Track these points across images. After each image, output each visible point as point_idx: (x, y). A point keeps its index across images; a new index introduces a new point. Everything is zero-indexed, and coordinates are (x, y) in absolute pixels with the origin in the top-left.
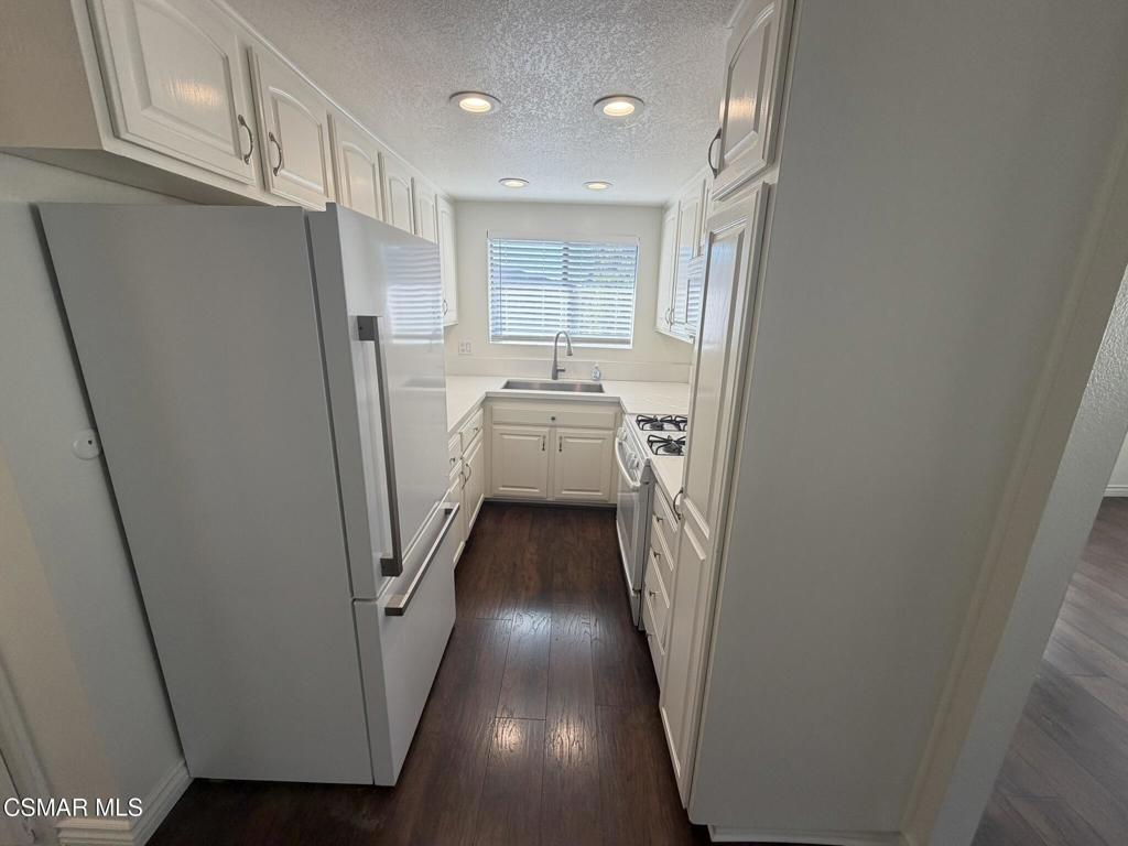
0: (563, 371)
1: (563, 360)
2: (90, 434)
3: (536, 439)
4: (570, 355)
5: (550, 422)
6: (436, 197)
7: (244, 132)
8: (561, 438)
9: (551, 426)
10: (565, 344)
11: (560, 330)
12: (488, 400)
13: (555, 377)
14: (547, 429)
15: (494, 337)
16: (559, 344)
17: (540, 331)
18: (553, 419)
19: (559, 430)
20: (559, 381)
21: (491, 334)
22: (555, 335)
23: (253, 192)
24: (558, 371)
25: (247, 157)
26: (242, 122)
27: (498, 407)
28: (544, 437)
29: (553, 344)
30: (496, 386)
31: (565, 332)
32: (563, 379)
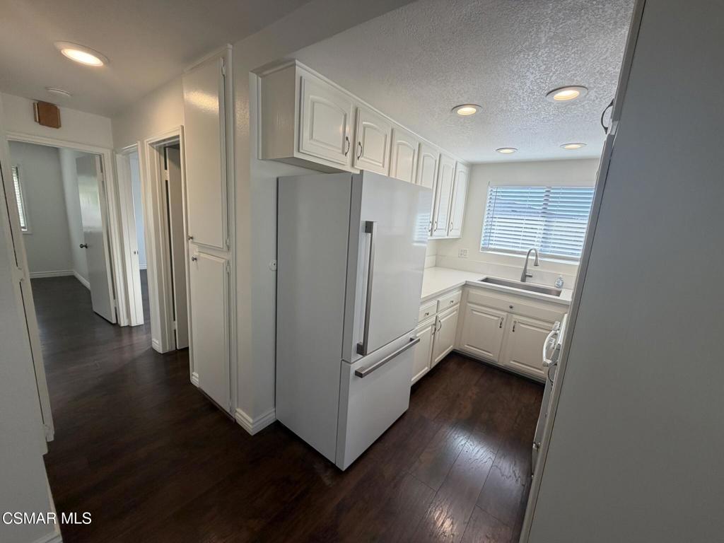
0: (531, 276)
1: (530, 268)
2: (275, 261)
3: (496, 318)
4: (536, 265)
5: (509, 309)
6: (456, 164)
7: (347, 143)
8: (515, 322)
9: (510, 313)
10: (534, 258)
11: (532, 247)
12: (466, 286)
13: (523, 280)
14: (505, 314)
15: (484, 249)
16: (530, 257)
17: (518, 247)
18: (511, 307)
19: (515, 316)
20: (527, 283)
21: (481, 246)
22: (528, 251)
23: (348, 168)
24: (526, 276)
25: (346, 153)
26: (347, 139)
27: (473, 292)
28: (503, 319)
29: (525, 257)
30: (476, 279)
31: (535, 250)
32: (529, 282)
